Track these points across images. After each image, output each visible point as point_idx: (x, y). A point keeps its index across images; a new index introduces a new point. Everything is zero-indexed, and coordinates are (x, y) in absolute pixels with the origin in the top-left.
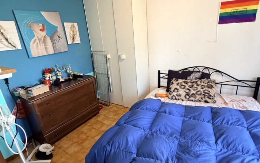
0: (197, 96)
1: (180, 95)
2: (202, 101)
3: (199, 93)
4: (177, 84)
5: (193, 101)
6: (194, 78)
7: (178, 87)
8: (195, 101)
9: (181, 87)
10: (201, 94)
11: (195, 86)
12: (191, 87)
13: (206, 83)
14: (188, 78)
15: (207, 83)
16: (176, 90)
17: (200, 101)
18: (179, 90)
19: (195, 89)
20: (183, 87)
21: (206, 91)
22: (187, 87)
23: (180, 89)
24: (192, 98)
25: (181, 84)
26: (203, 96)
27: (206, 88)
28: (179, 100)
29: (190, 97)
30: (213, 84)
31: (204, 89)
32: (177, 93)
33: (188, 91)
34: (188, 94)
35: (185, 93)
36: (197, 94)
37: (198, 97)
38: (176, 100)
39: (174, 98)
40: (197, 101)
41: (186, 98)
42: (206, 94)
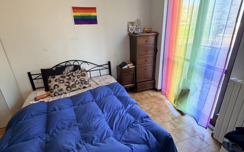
0: (76, 85)
1: (61, 90)
2: (81, 88)
3: (77, 82)
4: (56, 81)
5: (74, 91)
6: (69, 71)
8: (76, 90)
9: (60, 83)
10: (79, 83)
11: (72, 78)
12: (69, 80)
13: (79, 73)
14: (64, 73)
15: (81, 73)
16: (56, 87)
17: (80, 89)
18: (59, 86)
19: (73, 80)
20: (62, 82)
21: (82, 80)
22: (66, 81)
23: (60, 85)
24: (73, 89)
25: (59, 80)
26: (81, 84)
27: (81, 77)
28: (62, 94)
29: (71, 88)
30: (85, 73)
31: (80, 78)
32: (58, 89)
33: (67, 84)
34: (68, 87)
35: (65, 87)
36: (76, 84)
37: (78, 86)
38: (60, 95)
39: (57, 94)
40: (77, 90)
41: (68, 90)
42: (83, 82)
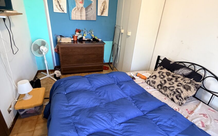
0: (168, 90)
1: (154, 83)
2: (170, 97)
3: (171, 88)
4: (159, 73)
5: (162, 93)
6: (181, 73)
7: (158, 75)
8: (163, 94)
9: (160, 76)
10: (172, 90)
11: (173, 81)
12: (168, 80)
13: (185, 82)
14: (175, 72)
15: (187, 83)
16: (154, 77)
17: (168, 96)
18: (156, 78)
19: (171, 83)
20: (162, 77)
21: (179, 91)
22: (165, 79)
23: (158, 78)
24: (163, 91)
25: (162, 74)
26: (172, 93)
27: (181, 88)
28: (151, 86)
29: (161, 88)
30: (192, 87)
31: (179, 87)
32: (153, 80)
33: (163, 82)
34: (161, 85)
35: (159, 83)
36: (169, 89)
37: (168, 92)
38: (150, 85)
39: (149, 83)
40: (165, 95)
41: (158, 88)
42: (177, 93)
